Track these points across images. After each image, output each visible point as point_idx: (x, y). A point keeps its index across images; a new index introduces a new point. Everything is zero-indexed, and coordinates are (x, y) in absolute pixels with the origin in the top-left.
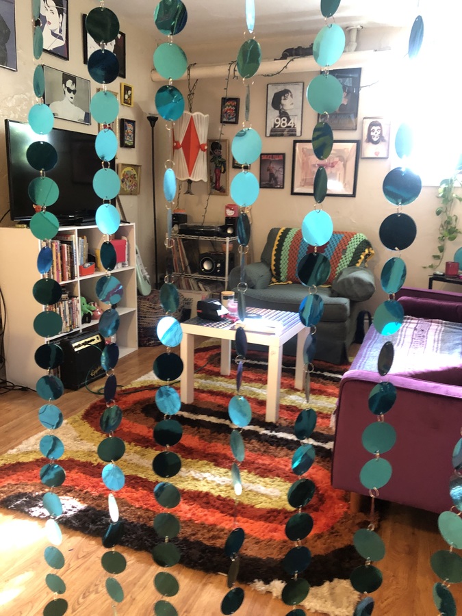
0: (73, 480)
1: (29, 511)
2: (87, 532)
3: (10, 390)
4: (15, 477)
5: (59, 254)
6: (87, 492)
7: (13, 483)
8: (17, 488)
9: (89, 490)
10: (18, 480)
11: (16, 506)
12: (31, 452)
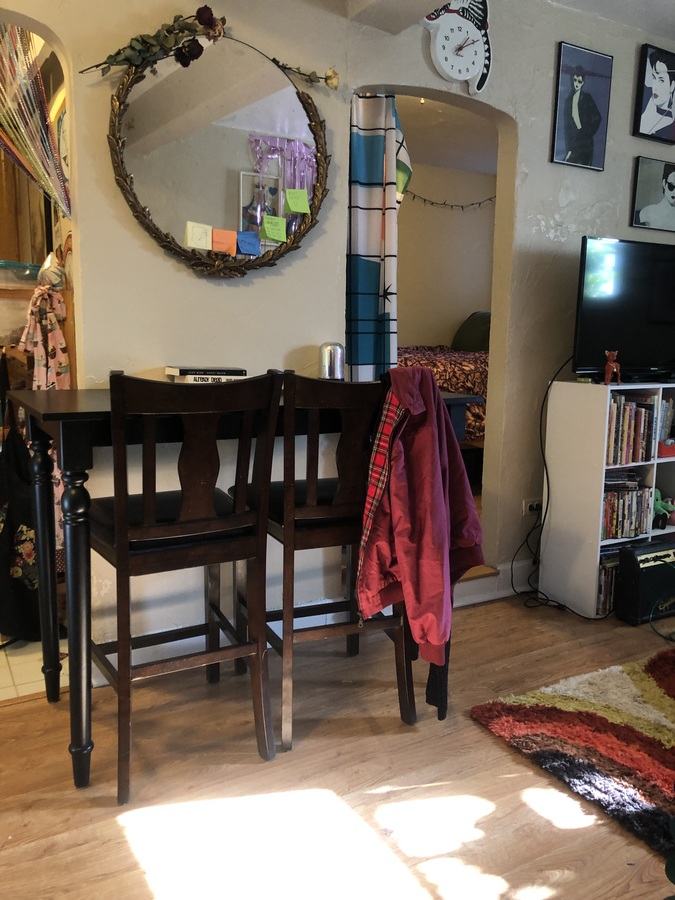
0: (632, 760)
1: (570, 782)
2: (655, 847)
3: (542, 604)
4: (550, 726)
5: (633, 422)
6: (654, 786)
7: (549, 734)
8: (554, 743)
9: (659, 783)
10: (555, 732)
11: (552, 767)
12: (572, 699)
